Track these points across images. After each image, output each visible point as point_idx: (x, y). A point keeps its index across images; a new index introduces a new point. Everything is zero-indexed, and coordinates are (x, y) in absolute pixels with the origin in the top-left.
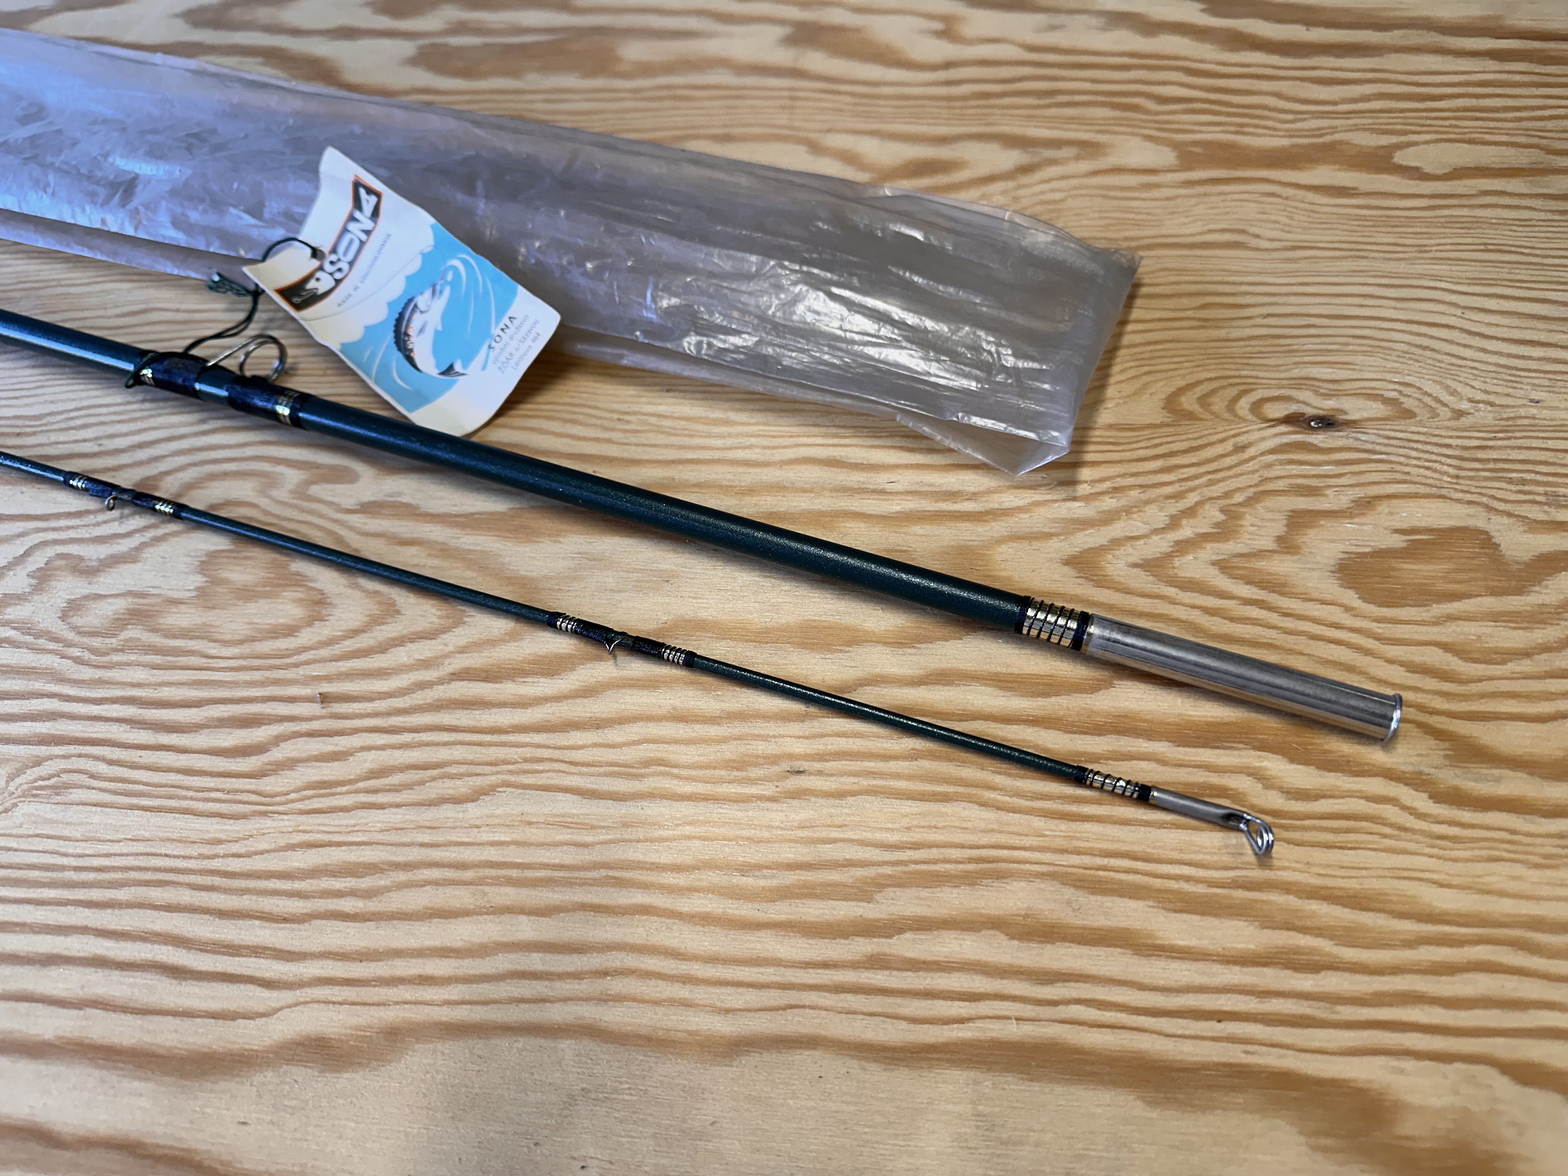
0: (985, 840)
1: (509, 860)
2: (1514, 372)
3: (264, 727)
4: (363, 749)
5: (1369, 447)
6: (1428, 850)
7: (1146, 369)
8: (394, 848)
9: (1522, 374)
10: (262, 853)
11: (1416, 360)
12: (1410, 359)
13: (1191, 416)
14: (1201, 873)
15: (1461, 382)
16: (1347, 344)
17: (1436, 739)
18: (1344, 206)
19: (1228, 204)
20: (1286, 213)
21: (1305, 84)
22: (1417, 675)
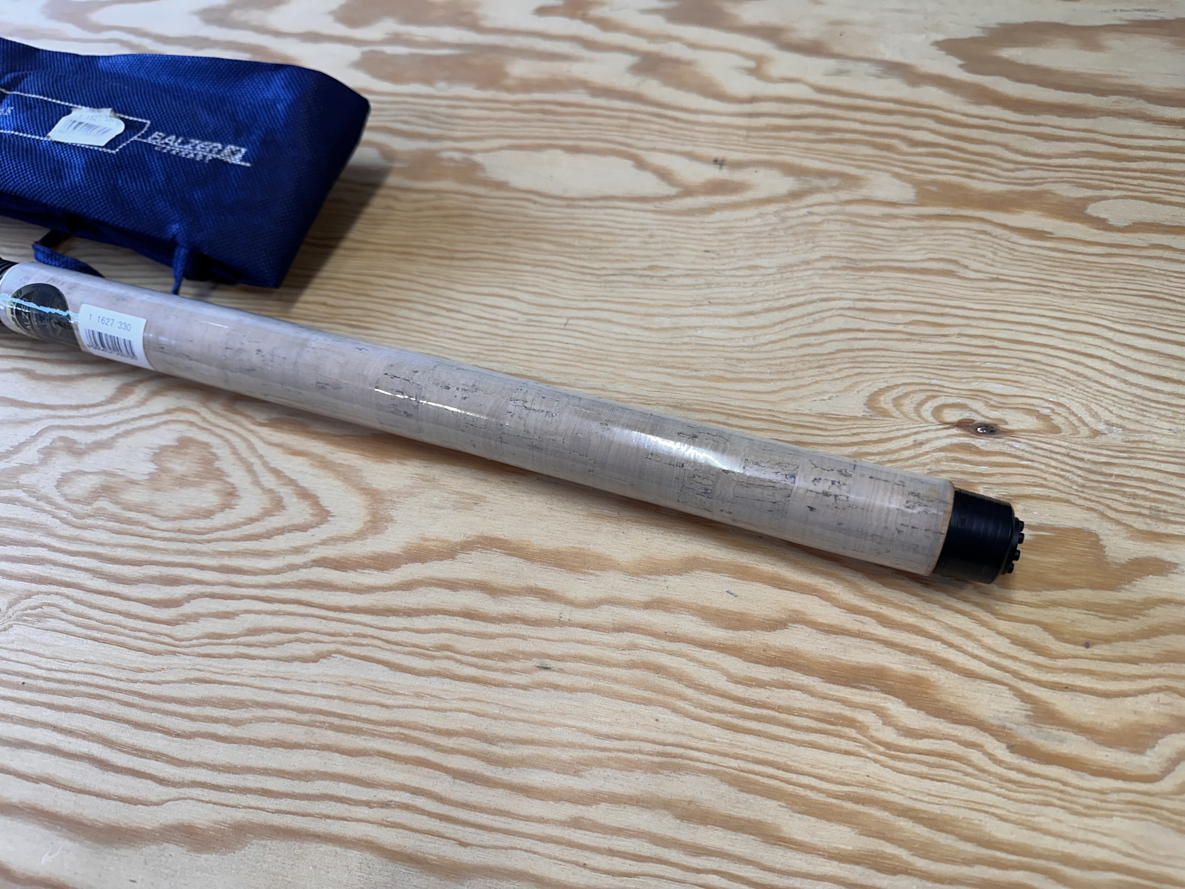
0: (671, 739)
1: (333, 710)
2: (1146, 402)
3: (182, 587)
4: (247, 611)
5: (1020, 453)
6: (998, 790)
7: (859, 370)
8: (257, 690)
9: (1153, 404)
10: (168, 682)
11: (1070, 385)
12: (1066, 383)
13: (885, 413)
14: (824, 785)
15: (1102, 406)
16: (1018, 365)
17: (1022, 701)
18: (1039, 247)
19: (948, 237)
20: (992, 249)
21: (1029, 138)
22: (1018, 647)
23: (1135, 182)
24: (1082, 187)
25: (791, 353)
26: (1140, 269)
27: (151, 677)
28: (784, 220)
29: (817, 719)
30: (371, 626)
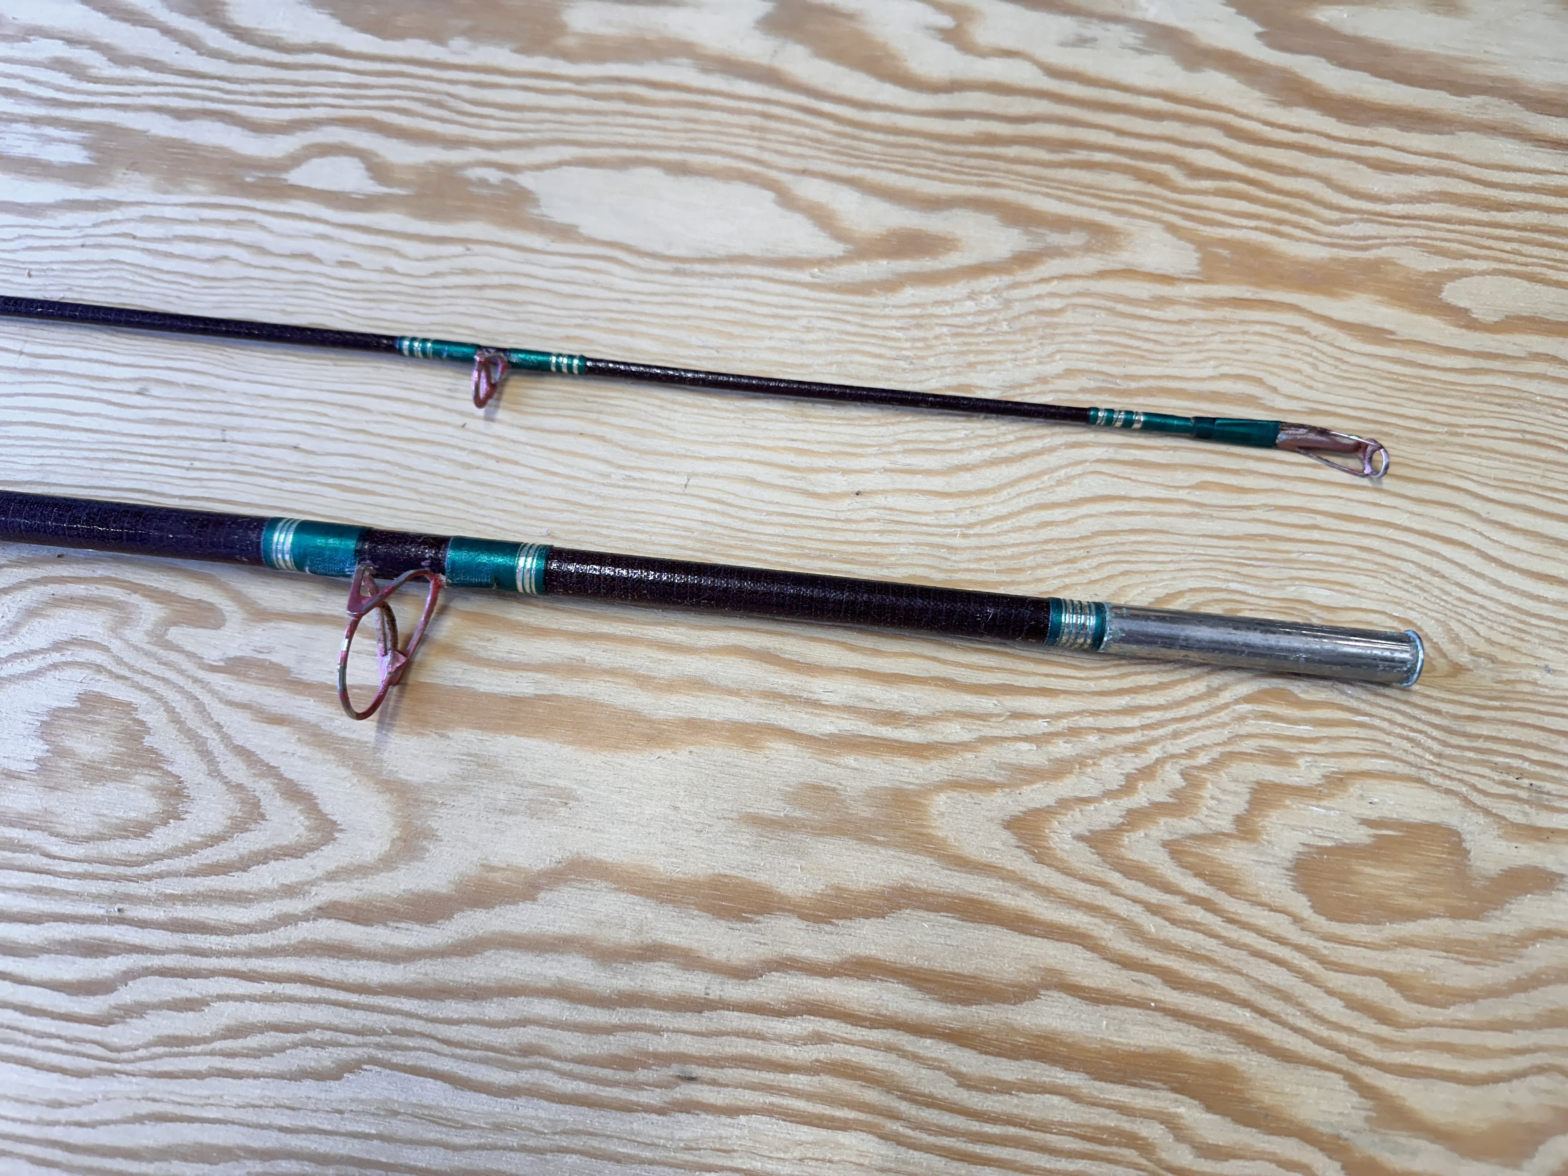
1: (373, 1157)
2: (1524, 617)
3: (111, 958)
4: (221, 998)
7: (1126, 567)
8: (250, 1130)
9: (1534, 621)
10: (106, 1123)
11: (1422, 589)
12: (1416, 586)
15: (1465, 625)
16: (1350, 557)
17: (1361, 1096)
18: (1376, 356)
19: (1247, 338)
20: (1310, 360)
21: (1360, 166)
22: (1355, 1013)
23: (1508, 246)
24: (1435, 253)
25: (1026, 537)
26: (1517, 394)
27: (78, 1115)
28: (1007, 304)
29: (1083, 1138)
30: (419, 1017)
